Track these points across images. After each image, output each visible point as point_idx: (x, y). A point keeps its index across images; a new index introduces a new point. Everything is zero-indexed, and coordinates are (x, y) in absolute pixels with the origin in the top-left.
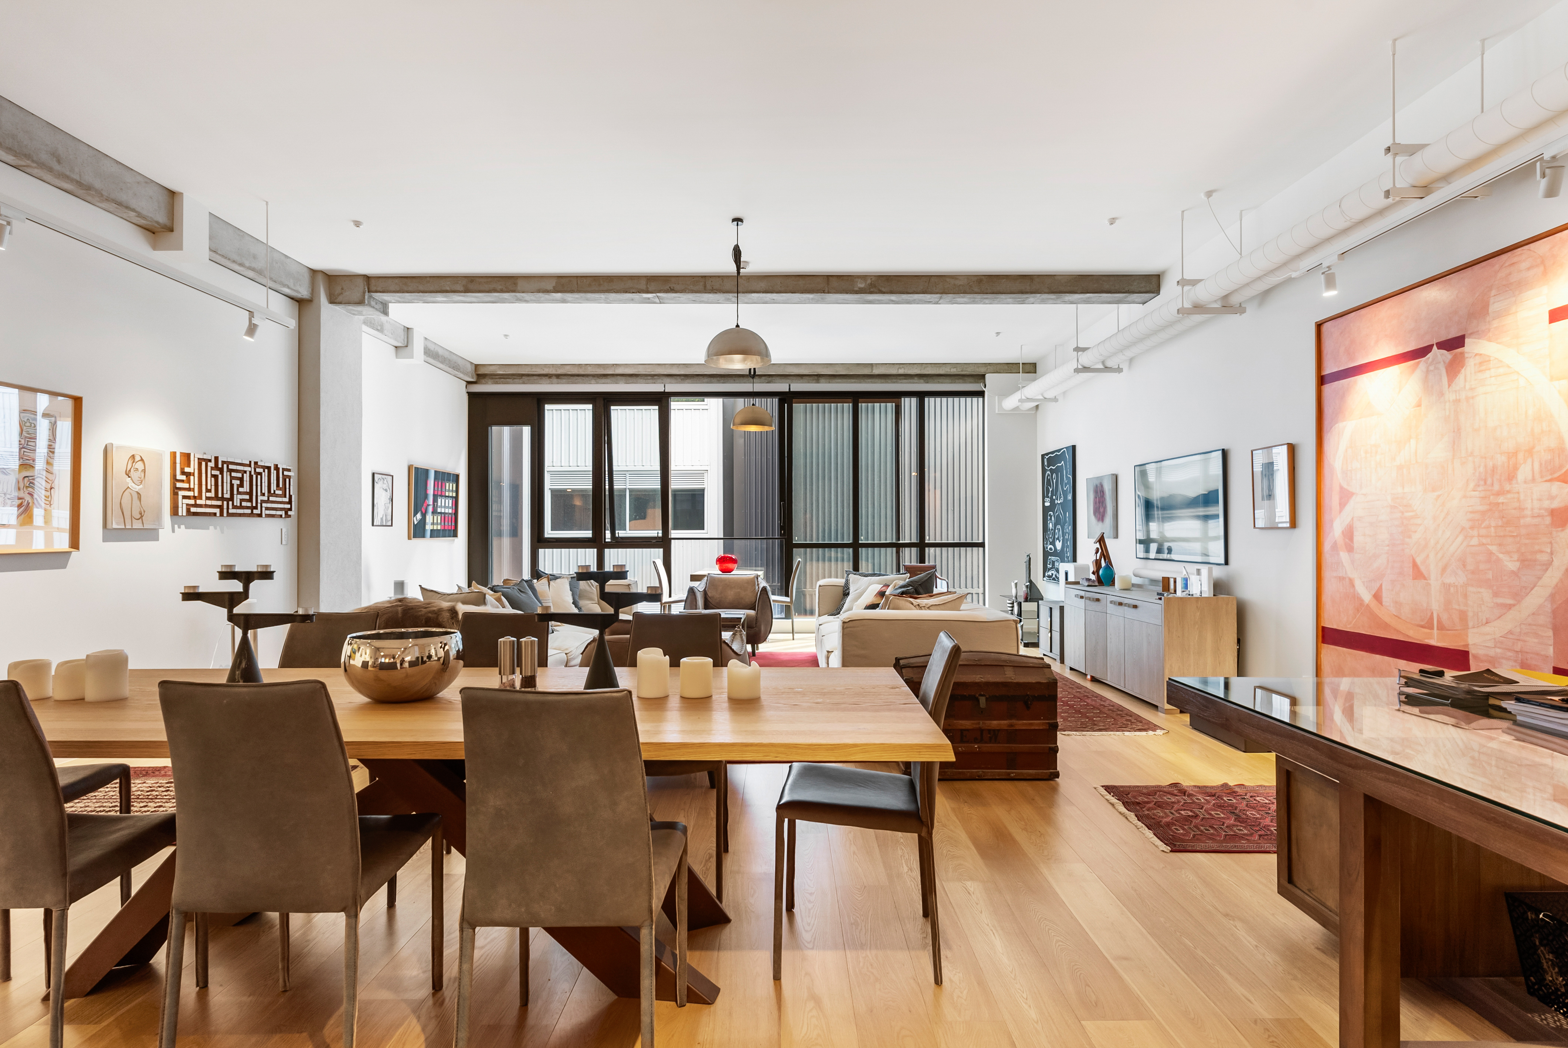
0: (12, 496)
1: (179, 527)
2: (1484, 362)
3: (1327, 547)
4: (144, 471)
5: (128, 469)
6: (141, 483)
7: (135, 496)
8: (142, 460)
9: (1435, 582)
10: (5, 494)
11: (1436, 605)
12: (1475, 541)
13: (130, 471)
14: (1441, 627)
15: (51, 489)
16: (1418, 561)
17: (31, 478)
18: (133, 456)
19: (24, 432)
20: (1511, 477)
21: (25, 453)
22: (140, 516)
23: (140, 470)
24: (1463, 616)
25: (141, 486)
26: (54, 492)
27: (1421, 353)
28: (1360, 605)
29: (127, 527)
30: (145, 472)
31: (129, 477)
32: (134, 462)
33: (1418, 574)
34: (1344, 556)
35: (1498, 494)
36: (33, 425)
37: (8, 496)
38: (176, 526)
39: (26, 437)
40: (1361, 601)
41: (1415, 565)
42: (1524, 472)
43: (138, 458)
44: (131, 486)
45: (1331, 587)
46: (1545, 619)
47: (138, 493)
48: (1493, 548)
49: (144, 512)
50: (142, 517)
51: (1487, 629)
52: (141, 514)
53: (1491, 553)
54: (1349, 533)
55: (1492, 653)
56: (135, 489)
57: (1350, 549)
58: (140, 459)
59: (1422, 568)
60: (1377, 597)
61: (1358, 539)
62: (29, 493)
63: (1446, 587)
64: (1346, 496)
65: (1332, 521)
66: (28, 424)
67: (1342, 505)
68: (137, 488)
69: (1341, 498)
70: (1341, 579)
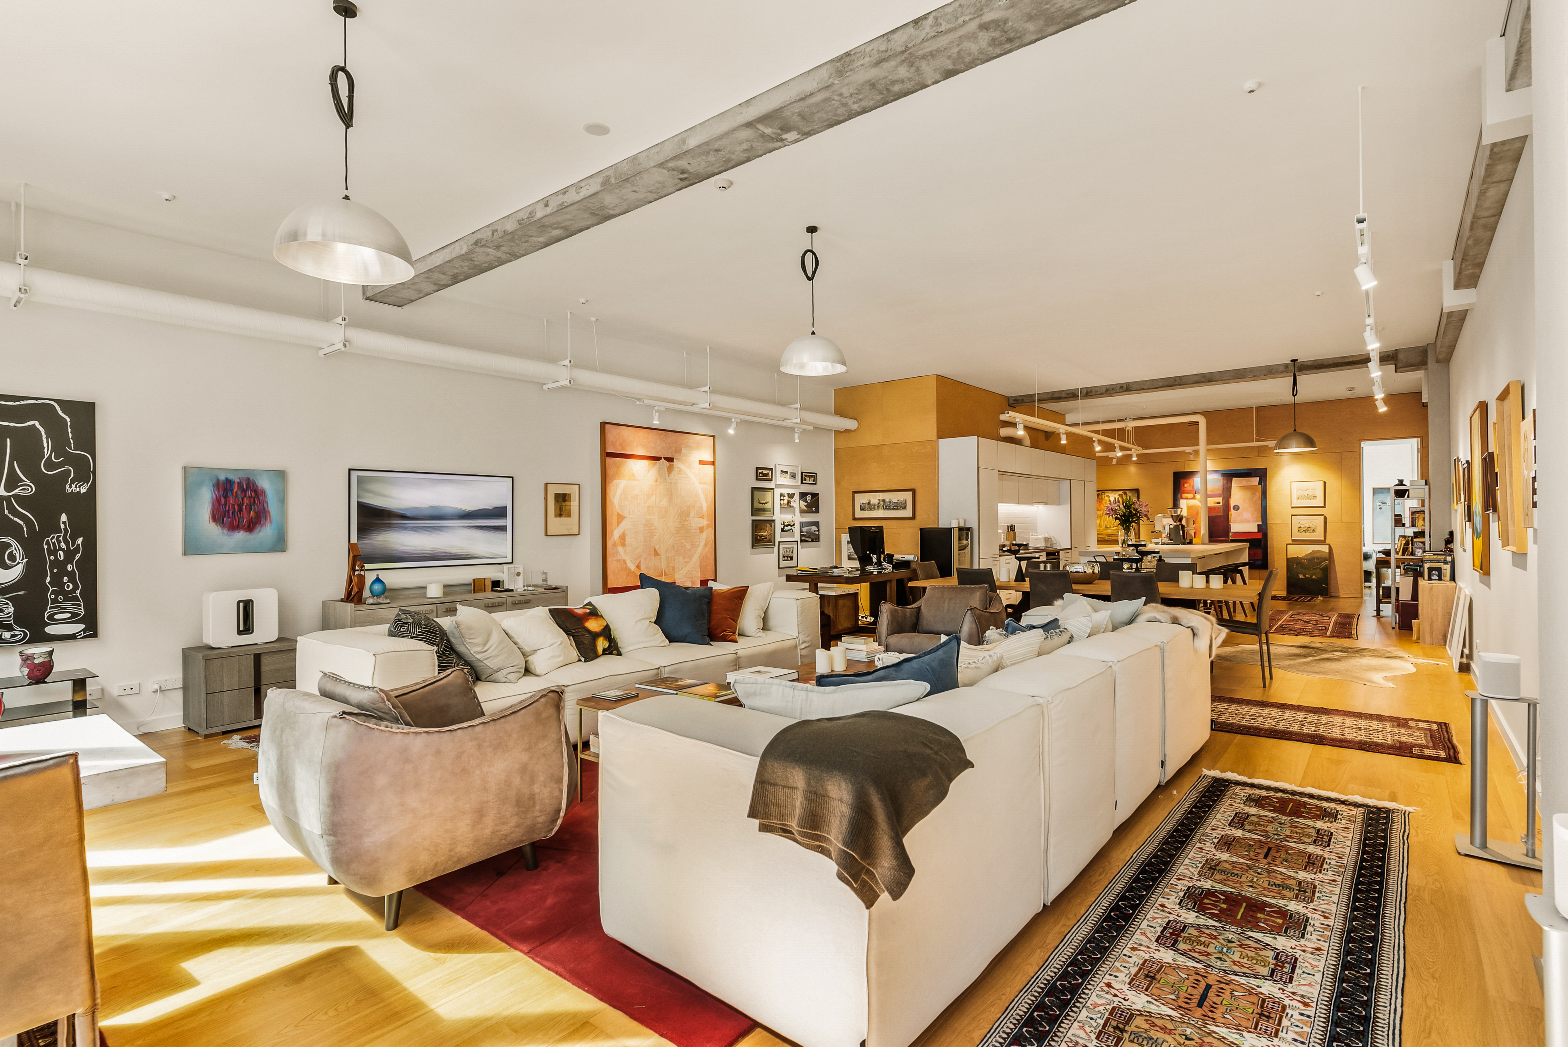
2: (680, 471)
3: (610, 544)
9: (663, 557)
11: (664, 567)
12: (677, 539)
14: (666, 575)
16: (657, 548)
20: (688, 515)
24: (674, 568)
27: (658, 459)
28: (629, 572)
33: (656, 554)
34: (620, 549)
35: (684, 521)
40: (629, 570)
41: (655, 550)
42: (692, 514)
45: (612, 566)
46: (698, 564)
48: (683, 541)
51: (681, 572)
53: (682, 543)
54: (623, 537)
55: (683, 580)
57: (623, 544)
59: (658, 551)
60: (638, 567)
61: (628, 540)
63: (668, 558)
64: (620, 518)
65: (612, 532)
67: (619, 523)
69: (618, 519)
70: (618, 561)
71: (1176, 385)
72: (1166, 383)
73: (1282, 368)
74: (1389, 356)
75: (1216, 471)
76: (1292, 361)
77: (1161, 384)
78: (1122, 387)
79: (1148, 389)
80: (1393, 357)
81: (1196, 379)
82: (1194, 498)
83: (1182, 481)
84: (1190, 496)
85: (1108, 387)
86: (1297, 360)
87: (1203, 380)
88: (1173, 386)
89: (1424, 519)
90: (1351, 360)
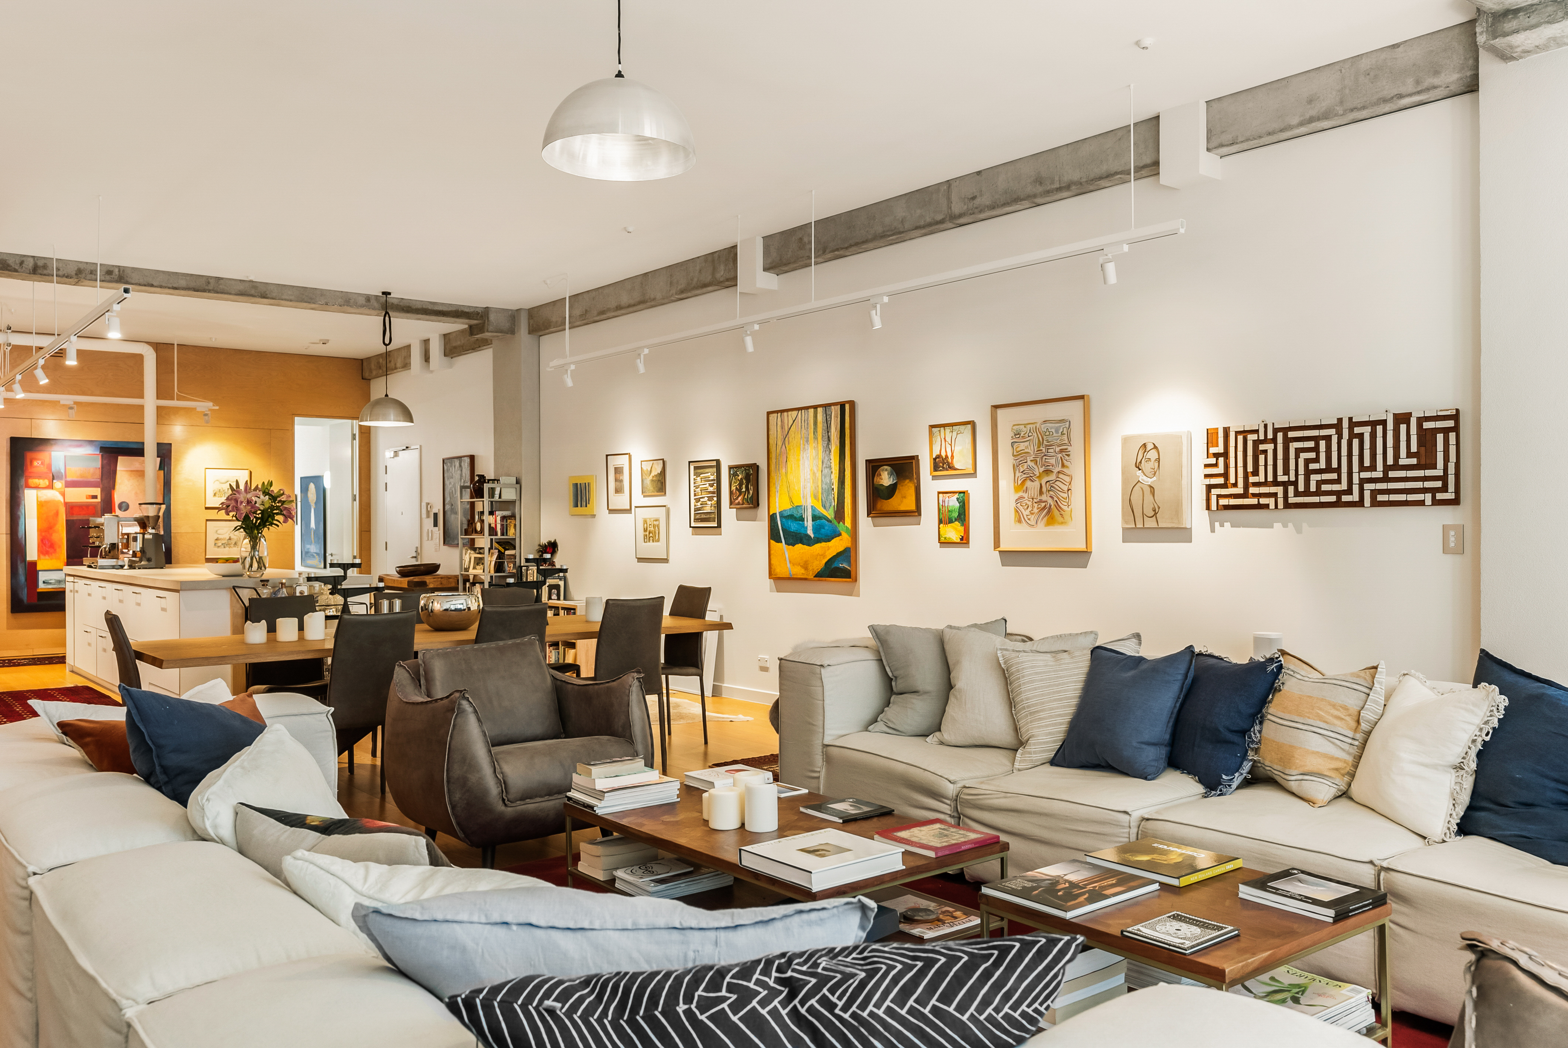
0: (1038, 500)
1: (1222, 525)
4: (1158, 460)
5: (1139, 461)
6: (1155, 474)
7: (1147, 491)
8: (1155, 447)
10: (1033, 499)
13: (1141, 462)
15: (1068, 490)
17: (1051, 482)
18: (1145, 445)
19: (1044, 442)
21: (1046, 460)
22: (1153, 513)
23: (1153, 459)
25: (1155, 478)
26: (1071, 494)
29: (1137, 526)
30: (1159, 462)
31: (1140, 469)
32: (1145, 452)
36: (1051, 433)
37: (1035, 500)
38: (1217, 524)
39: (1046, 445)
43: (1150, 446)
44: (1143, 480)
47: (1151, 487)
49: (1159, 508)
50: (1156, 514)
52: (1154, 511)
56: (1147, 482)
58: (1152, 446)
62: (1050, 497)
66: (1047, 433)
68: (1149, 481)
71: (209, 291)
72: (192, 284)
73: (362, 301)
74: (478, 313)
75: (91, 442)
76: (384, 293)
77: (183, 283)
78: (109, 272)
79: (161, 287)
80: (482, 316)
81: (241, 287)
82: (51, 487)
83: (29, 455)
84: (44, 482)
85: (82, 266)
86: (390, 294)
87: (253, 292)
88: (204, 291)
89: (515, 525)
90: (440, 308)
